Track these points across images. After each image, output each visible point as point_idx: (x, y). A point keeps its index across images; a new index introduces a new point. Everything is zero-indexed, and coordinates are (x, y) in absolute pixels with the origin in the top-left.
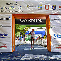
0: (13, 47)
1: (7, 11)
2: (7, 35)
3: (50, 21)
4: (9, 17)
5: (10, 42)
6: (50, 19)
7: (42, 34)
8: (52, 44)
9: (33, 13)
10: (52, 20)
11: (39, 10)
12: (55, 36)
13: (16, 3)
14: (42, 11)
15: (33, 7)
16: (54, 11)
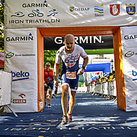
0: (39, 100)
1: (25, 22)
2: (27, 74)
3: (123, 42)
4: (30, 34)
5: (33, 89)
6: (122, 37)
7: (103, 70)
8: (127, 92)
9: (83, 23)
10: (126, 38)
11: (96, 15)
12: (135, 74)
13: (45, 2)
14: (103, 18)
15: (82, 9)
16: (130, 18)
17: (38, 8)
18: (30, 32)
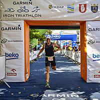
2: (17, 55)
4: (19, 26)
5: (21, 66)
7: (72, 39)
10: (90, 30)
12: (94, 56)
17: (25, 5)
18: (19, 24)
